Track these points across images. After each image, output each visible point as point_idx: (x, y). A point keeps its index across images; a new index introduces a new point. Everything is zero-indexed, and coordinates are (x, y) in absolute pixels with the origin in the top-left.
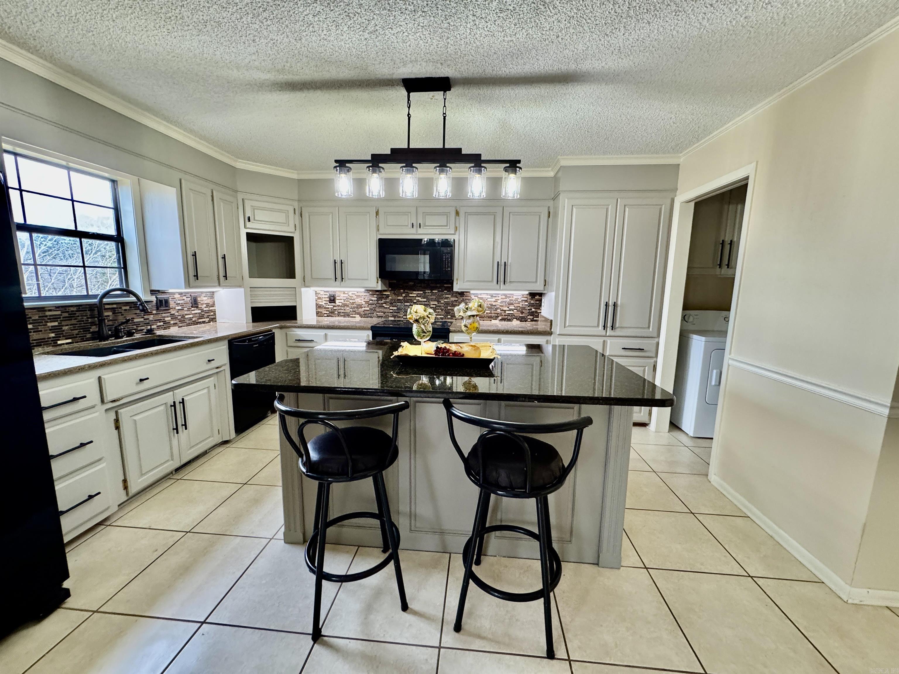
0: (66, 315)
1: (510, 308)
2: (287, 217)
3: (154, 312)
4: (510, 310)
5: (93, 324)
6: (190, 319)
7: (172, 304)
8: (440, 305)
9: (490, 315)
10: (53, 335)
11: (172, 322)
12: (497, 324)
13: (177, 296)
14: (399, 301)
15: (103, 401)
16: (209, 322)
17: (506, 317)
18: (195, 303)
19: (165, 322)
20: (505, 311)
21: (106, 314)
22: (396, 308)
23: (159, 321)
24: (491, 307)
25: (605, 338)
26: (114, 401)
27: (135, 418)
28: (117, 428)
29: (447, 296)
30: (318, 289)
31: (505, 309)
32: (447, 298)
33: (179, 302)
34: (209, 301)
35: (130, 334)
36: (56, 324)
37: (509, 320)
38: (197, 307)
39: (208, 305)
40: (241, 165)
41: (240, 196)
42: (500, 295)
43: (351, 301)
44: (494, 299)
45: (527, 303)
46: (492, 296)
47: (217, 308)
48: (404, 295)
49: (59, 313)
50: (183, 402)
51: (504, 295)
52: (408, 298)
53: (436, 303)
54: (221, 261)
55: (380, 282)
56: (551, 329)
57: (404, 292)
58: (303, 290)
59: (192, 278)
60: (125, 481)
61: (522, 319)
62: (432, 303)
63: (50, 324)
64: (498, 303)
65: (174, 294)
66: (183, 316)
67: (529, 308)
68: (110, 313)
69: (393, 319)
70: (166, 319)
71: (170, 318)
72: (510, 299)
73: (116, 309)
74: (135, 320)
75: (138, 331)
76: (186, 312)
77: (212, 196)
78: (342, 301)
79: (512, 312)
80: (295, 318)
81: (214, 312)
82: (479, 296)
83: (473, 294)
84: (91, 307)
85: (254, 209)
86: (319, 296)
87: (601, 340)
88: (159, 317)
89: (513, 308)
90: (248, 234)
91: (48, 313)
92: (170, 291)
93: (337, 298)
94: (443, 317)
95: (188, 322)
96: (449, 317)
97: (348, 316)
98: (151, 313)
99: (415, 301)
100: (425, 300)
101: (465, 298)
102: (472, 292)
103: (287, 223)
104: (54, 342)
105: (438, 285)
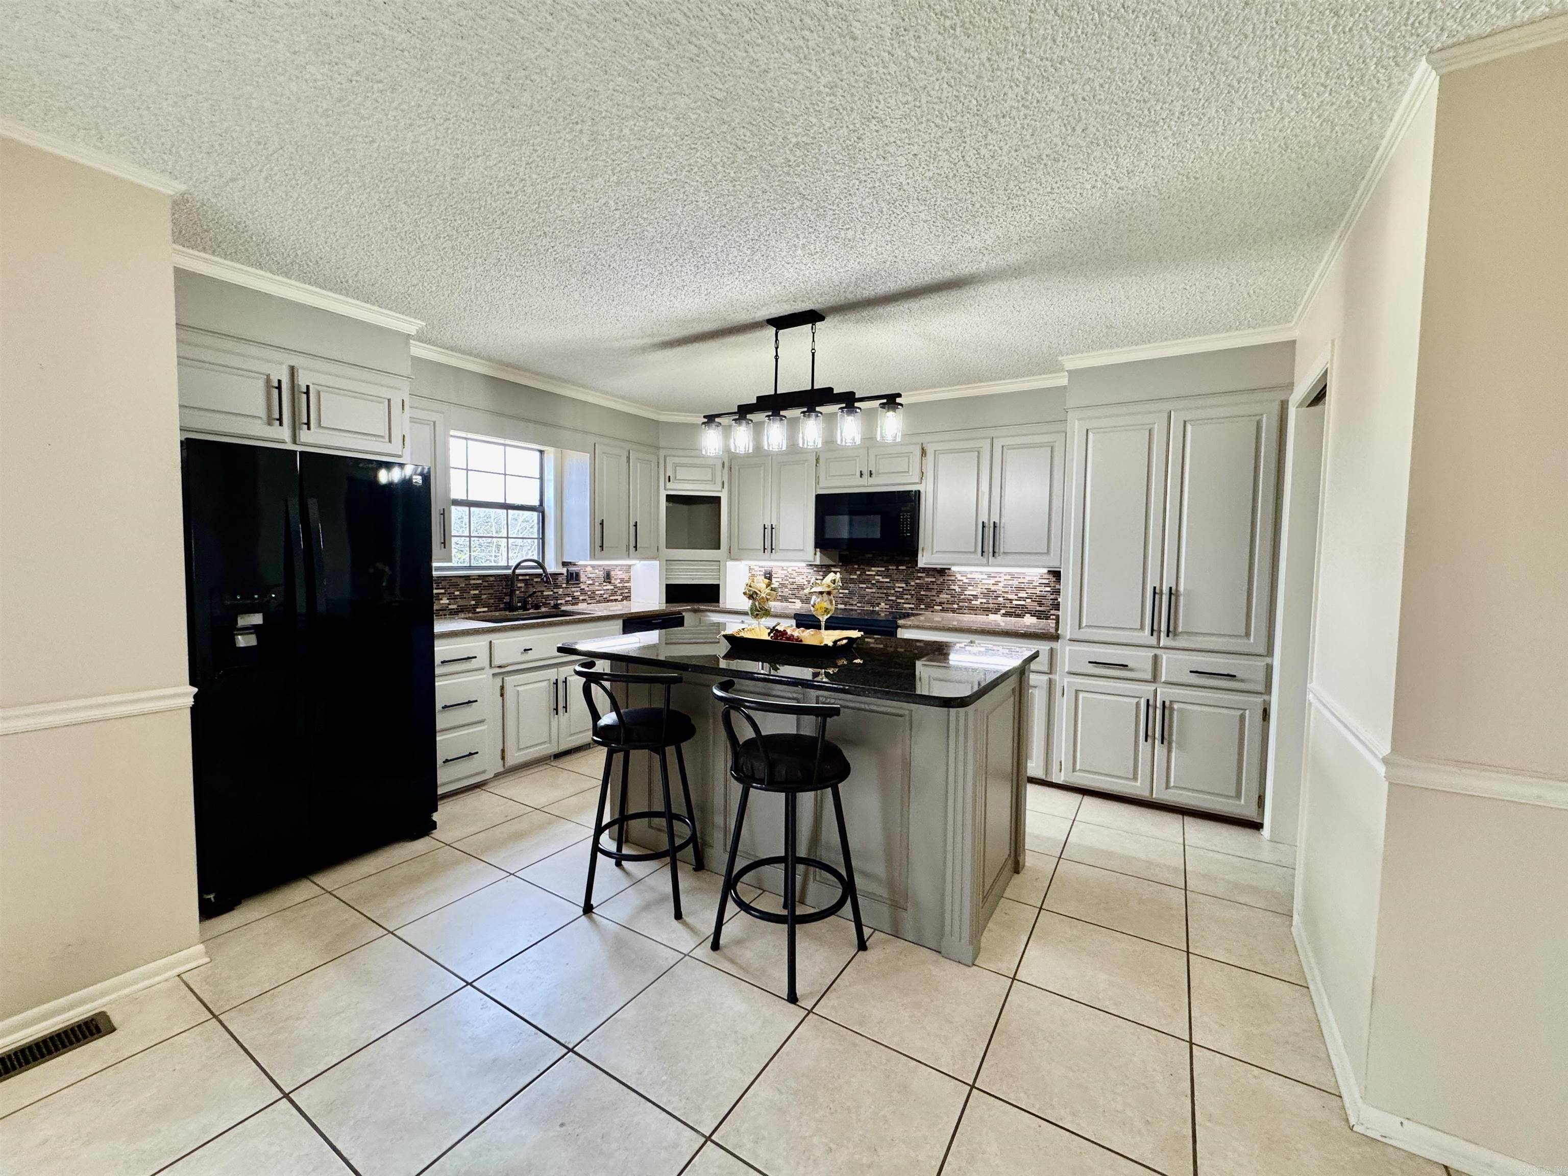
0: (486, 584)
1: (1020, 595)
2: (713, 475)
3: (564, 586)
4: (1020, 599)
5: (506, 594)
6: (601, 595)
7: (583, 578)
8: (909, 588)
9: (986, 606)
10: (473, 602)
11: (581, 598)
12: (997, 620)
13: (589, 569)
14: (852, 581)
15: (491, 666)
16: (622, 600)
17: (1013, 610)
18: (608, 577)
19: (574, 598)
20: (1011, 601)
21: (519, 585)
22: (847, 591)
23: (568, 595)
24: (988, 593)
25: (1158, 652)
26: (500, 667)
27: (519, 688)
28: (502, 695)
29: (919, 575)
30: (752, 563)
31: (1010, 597)
32: (919, 578)
33: (590, 575)
34: (625, 576)
35: (537, 607)
36: (477, 592)
37: (1018, 616)
38: (610, 582)
39: (622, 581)
40: (663, 417)
41: (662, 453)
42: (1002, 575)
43: (791, 580)
44: (992, 581)
45: (1048, 589)
46: (990, 576)
47: (631, 584)
48: (858, 573)
49: (480, 582)
50: (565, 682)
51: (1010, 574)
52: (864, 577)
53: (904, 585)
54: (632, 529)
55: (818, 553)
56: (1057, 629)
57: (858, 569)
58: (730, 564)
59: (598, 548)
60: (503, 751)
61: (1039, 615)
62: (897, 585)
63: (473, 592)
64: (1000, 588)
65: (586, 566)
66: (593, 592)
67: (1052, 597)
68: (522, 585)
69: (842, 606)
70: (576, 594)
71: (579, 594)
72: (1020, 580)
73: (529, 580)
74: (545, 593)
75: (545, 604)
76: (597, 588)
77: (628, 458)
78: (780, 580)
79: (1023, 603)
80: (717, 600)
81: (629, 589)
82: (969, 576)
83: (960, 573)
84: (505, 577)
85: (676, 466)
86: (753, 573)
87: (1150, 653)
88: (569, 591)
89: (1026, 595)
90: (668, 496)
91: (472, 582)
92: (581, 563)
93: (774, 576)
94: (912, 606)
95: (598, 598)
96: (922, 606)
97: (787, 601)
98: (561, 587)
99: (874, 582)
100: (888, 580)
101: (947, 578)
102: (954, 569)
103: (713, 481)
104: (473, 609)
105: (907, 558)
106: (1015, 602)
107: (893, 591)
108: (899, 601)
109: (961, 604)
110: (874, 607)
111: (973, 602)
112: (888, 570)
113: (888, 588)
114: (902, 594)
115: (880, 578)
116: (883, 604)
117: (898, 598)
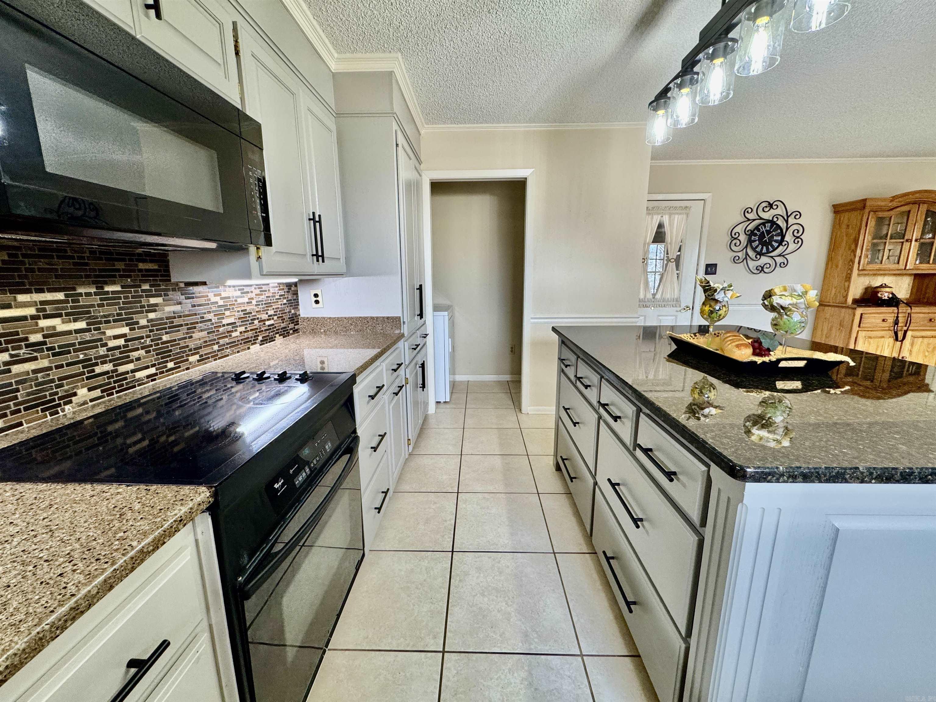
1: (269, 313)
8: (137, 333)
9: (245, 336)
17: (269, 335)
20: (264, 321)
24: (244, 317)
29: (153, 301)
31: (263, 316)
32: (153, 308)
45: (285, 301)
53: (125, 330)
62: (110, 333)
64: (252, 306)
67: (288, 310)
72: (267, 294)
79: (272, 322)
89: (273, 312)
94: (152, 370)
96: (171, 365)
100: (82, 325)
106: (267, 323)
107: (102, 351)
108: (122, 369)
109: (222, 342)
110: (53, 409)
111: (234, 334)
112: (76, 297)
113: (86, 345)
114: (125, 350)
115: (56, 322)
116: (83, 393)
117: (117, 362)
